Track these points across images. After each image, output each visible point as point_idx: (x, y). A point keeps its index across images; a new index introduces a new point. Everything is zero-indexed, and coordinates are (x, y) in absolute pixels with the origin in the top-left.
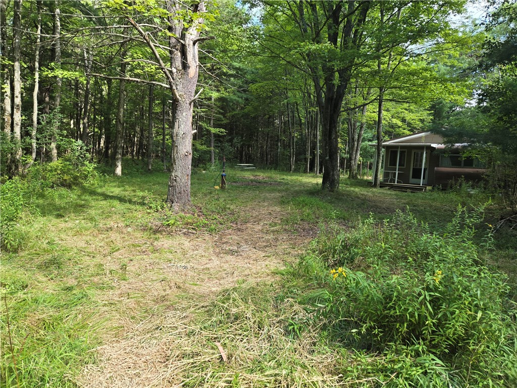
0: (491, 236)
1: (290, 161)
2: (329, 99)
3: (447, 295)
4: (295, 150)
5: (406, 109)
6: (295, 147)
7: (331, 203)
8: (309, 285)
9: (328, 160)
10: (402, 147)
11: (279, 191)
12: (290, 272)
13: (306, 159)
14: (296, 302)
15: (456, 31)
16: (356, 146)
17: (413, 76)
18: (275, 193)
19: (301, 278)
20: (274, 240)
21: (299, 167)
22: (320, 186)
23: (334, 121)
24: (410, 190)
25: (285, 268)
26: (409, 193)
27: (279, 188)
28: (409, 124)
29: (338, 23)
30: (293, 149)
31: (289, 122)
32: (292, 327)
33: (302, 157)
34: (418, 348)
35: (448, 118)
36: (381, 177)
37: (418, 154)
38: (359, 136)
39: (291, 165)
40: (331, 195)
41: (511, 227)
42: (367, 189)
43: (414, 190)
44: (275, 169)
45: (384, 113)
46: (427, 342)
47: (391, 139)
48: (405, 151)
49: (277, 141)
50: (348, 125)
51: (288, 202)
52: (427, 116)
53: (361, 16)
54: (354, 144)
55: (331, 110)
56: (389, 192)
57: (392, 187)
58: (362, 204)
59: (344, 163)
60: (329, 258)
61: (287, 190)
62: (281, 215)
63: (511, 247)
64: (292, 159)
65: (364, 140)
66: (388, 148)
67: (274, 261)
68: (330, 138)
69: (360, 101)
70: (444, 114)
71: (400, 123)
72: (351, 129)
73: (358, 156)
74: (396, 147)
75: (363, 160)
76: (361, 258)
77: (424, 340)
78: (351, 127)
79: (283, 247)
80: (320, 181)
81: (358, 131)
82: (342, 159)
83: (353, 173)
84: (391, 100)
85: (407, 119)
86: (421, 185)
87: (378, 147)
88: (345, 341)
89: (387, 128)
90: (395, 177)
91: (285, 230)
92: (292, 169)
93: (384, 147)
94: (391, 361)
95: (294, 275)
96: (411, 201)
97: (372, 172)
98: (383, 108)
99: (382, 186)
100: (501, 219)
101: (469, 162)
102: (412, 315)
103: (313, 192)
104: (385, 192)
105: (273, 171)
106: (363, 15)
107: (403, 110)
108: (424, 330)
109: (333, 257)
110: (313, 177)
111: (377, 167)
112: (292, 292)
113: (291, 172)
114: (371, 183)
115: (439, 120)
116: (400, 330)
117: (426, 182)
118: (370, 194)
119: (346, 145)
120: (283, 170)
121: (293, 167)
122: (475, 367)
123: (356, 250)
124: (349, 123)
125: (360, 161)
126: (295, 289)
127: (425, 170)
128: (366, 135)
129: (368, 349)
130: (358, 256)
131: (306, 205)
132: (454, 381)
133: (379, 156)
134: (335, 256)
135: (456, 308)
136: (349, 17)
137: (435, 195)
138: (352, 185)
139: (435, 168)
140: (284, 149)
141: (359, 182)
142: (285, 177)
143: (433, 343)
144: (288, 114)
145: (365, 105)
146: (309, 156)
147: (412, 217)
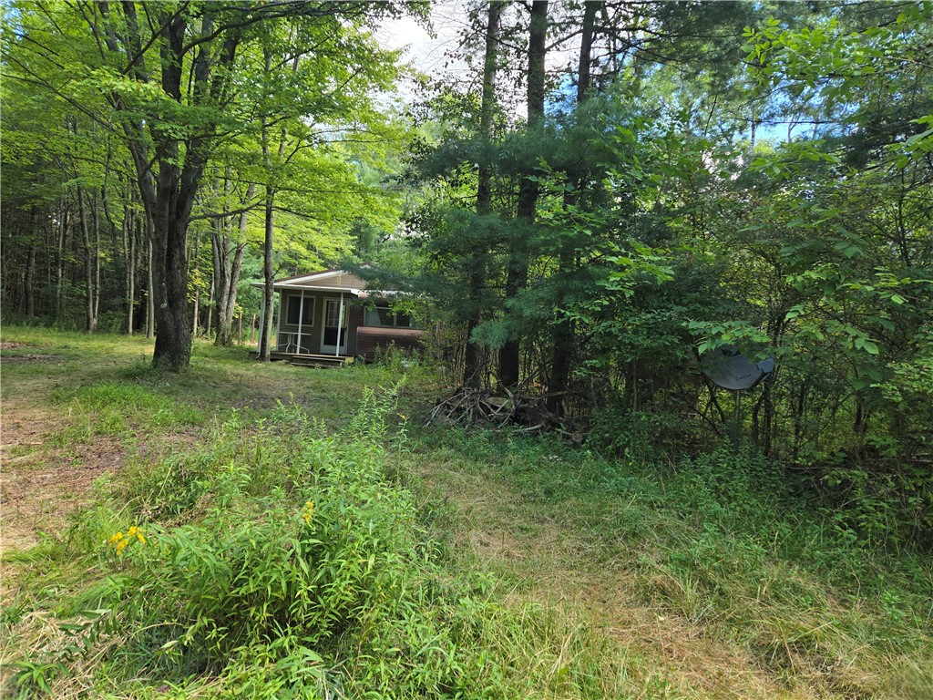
0: (405, 432)
1: (88, 309)
2: (167, 192)
3: (334, 539)
4: (98, 286)
5: (314, 229)
6: (98, 280)
7: (169, 393)
8: (89, 573)
9: (165, 310)
10: (307, 292)
11: (50, 374)
12: (45, 553)
13: (125, 307)
14: (52, 615)
15: (379, 116)
16: (228, 284)
17: (320, 174)
18: (38, 378)
19: (74, 560)
20: (21, 484)
21: (109, 321)
22: (149, 362)
23: (178, 235)
24: (319, 365)
25: (35, 544)
26: (318, 369)
27: (52, 367)
28: (321, 256)
29: (180, 52)
30: (95, 283)
31: (83, 228)
32: (29, 674)
33: (117, 301)
34: (283, 642)
35: (379, 250)
36: (273, 343)
37: (332, 305)
38: (235, 267)
39: (88, 317)
40: (172, 378)
41: (447, 414)
42: (248, 365)
43: (327, 363)
44: (48, 325)
45: (276, 231)
46: (299, 628)
47: (293, 276)
48: (312, 299)
49: (56, 264)
50: (213, 244)
51: (70, 398)
52: (346, 243)
53: (226, 50)
54: (225, 282)
55: (170, 213)
56: (285, 369)
57: (292, 361)
58: (234, 392)
59: (208, 317)
60: (142, 508)
61: (69, 372)
62: (48, 426)
63: (444, 443)
64: (91, 306)
65: (244, 275)
66: (285, 292)
67: (10, 535)
68: (170, 268)
69: (235, 204)
70: (373, 244)
71: (304, 251)
72: (219, 253)
73: (234, 303)
74: (298, 291)
75: (245, 312)
76: (209, 496)
77: (293, 624)
78: (219, 249)
79: (40, 498)
80: (150, 350)
81: (232, 257)
82: (204, 311)
83: (223, 335)
84: (285, 210)
85: (316, 245)
86: (337, 356)
87: (267, 290)
88: (156, 670)
89: (287, 258)
90: (296, 343)
91: (53, 459)
92: (92, 326)
93: (277, 289)
94: (235, 682)
95: (54, 556)
96: (319, 382)
97: (258, 334)
98: (273, 222)
99: (275, 358)
100: (437, 404)
101: (403, 320)
102: (276, 587)
103: (133, 375)
104: (279, 368)
105: (42, 329)
106: (229, 49)
107: (310, 230)
108: (292, 609)
109: (153, 503)
110: (141, 342)
111: (266, 324)
112: (45, 595)
113: (90, 332)
114: (255, 353)
115: (367, 252)
116: (257, 618)
117: (345, 351)
118: (251, 373)
119: (211, 283)
120: (68, 328)
121: (94, 322)
122: (367, 648)
123: (200, 483)
124: (215, 242)
125: (239, 314)
126: (52, 588)
127: (343, 330)
128: (248, 267)
129: (201, 671)
130: (204, 493)
131: (112, 400)
132: (334, 682)
133: (268, 305)
134: (157, 500)
135: (343, 558)
136: (202, 45)
137: (357, 371)
138: (218, 358)
139: (358, 328)
140: (73, 282)
141: (235, 352)
142: (72, 343)
143: (309, 625)
144: (81, 210)
145: (241, 211)
146: (132, 301)
147: (298, 412)
